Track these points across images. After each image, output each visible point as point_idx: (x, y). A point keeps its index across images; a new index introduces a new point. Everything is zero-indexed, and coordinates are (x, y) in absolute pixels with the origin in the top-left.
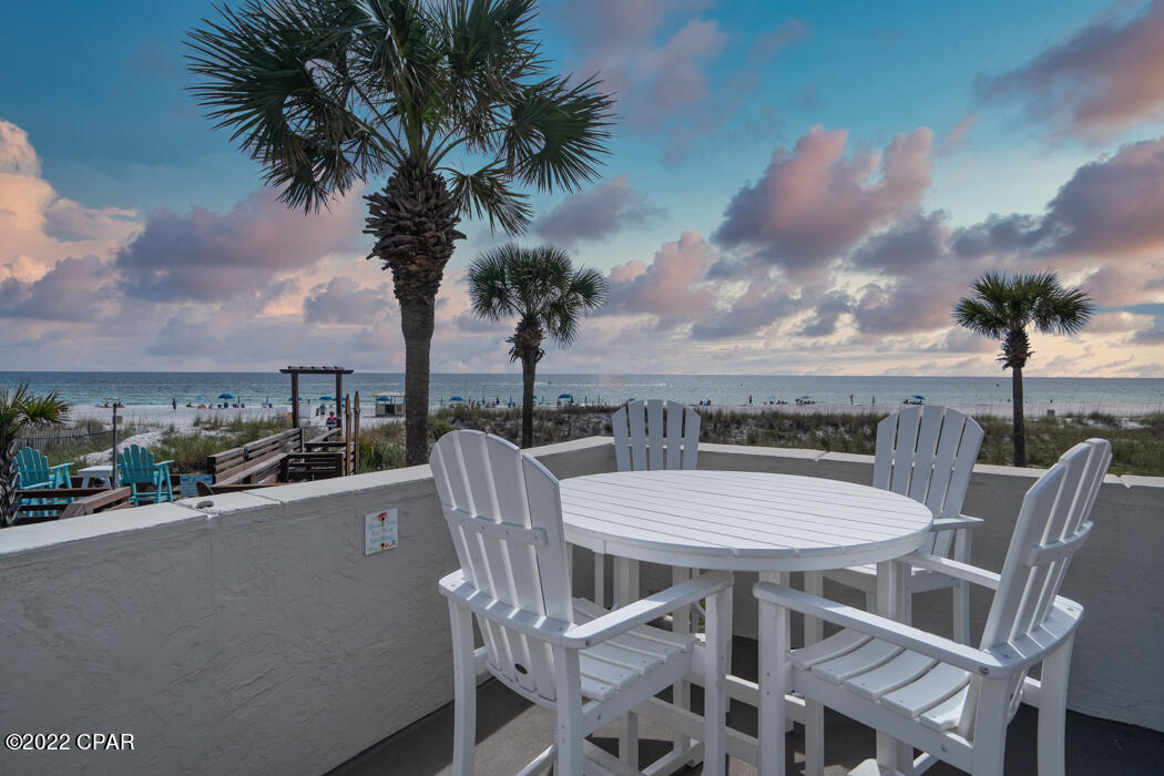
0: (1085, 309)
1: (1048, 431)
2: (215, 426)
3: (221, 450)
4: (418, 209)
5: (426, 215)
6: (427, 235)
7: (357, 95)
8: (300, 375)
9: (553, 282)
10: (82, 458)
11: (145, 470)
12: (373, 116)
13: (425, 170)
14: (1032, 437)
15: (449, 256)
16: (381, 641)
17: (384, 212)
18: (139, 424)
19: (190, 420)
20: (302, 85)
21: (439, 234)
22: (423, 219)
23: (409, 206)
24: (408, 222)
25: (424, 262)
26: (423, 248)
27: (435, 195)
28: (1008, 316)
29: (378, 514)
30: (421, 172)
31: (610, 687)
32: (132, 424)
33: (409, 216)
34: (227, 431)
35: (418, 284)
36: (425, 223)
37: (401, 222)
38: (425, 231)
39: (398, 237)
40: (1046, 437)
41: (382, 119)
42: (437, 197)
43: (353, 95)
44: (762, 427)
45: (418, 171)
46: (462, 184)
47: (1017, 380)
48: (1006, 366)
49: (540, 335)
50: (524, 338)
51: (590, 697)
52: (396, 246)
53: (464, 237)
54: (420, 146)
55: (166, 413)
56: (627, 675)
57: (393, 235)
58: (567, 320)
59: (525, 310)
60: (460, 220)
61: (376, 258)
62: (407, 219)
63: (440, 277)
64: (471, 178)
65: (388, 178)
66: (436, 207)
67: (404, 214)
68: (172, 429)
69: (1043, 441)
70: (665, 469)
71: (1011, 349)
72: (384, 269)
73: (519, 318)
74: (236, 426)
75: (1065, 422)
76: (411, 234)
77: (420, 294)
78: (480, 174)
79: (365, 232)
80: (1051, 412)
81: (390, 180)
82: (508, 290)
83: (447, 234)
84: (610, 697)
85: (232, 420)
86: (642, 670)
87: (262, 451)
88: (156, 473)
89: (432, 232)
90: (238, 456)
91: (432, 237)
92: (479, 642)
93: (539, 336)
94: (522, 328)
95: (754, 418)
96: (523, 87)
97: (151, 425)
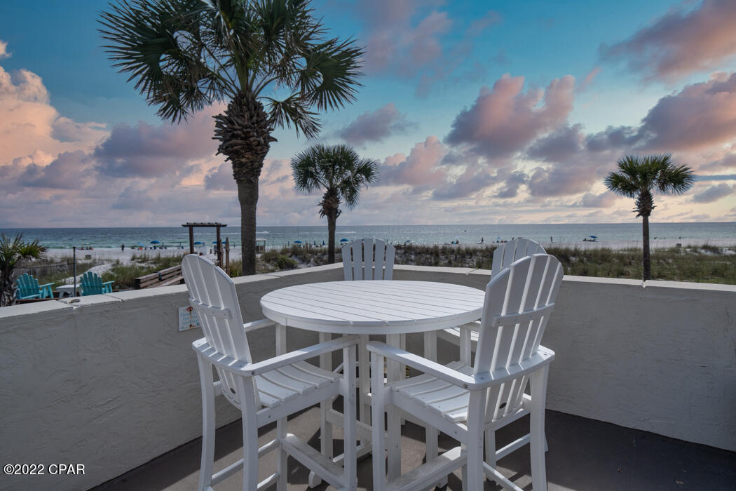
0: (689, 178)
1: (672, 257)
2: (144, 260)
3: (146, 274)
4: (246, 123)
5: (250, 127)
6: (251, 139)
7: (207, 53)
8: (194, 228)
9: (346, 168)
10: (63, 280)
11: (97, 287)
12: (217, 66)
13: (250, 99)
14: (661, 261)
15: (266, 152)
16: (190, 382)
17: (225, 126)
18: (99, 260)
19: (129, 257)
20: (171, 47)
21: (258, 139)
22: (248, 130)
23: (240, 122)
24: (239, 132)
25: (251, 157)
26: (249, 148)
27: (256, 115)
28: (639, 183)
29: (188, 307)
30: (247, 101)
31: (277, 400)
32: (95, 260)
33: (240, 128)
34: (151, 263)
35: (247, 170)
36: (249, 132)
37: (235, 132)
38: (251, 137)
39: (234, 141)
40: (670, 261)
41: (223, 67)
42: (258, 115)
43: (205, 53)
44: (486, 257)
45: (245, 100)
46: (276, 108)
47: (646, 224)
48: (638, 215)
49: (339, 201)
50: (328, 203)
51: (265, 405)
52: (232, 147)
53: (276, 140)
54: (247, 83)
55: (117, 253)
56: (291, 393)
57: (230, 140)
58: (353, 191)
59: (329, 186)
60: (273, 130)
61: (221, 154)
62: (239, 130)
63: (261, 165)
64: (282, 103)
65: (227, 104)
66: (257, 122)
67: (237, 126)
68: (118, 262)
69: (668, 263)
70: (363, 279)
71: (642, 205)
72: (226, 161)
73: (325, 190)
74: (157, 260)
75: (686, 252)
76: (241, 139)
77: (248, 176)
78: (288, 101)
79: (213, 138)
80: (679, 245)
81: (229, 106)
82: (318, 173)
83: (264, 139)
84: (276, 406)
85: (154, 256)
86: (301, 390)
87: (171, 275)
88: (103, 289)
89: (254, 138)
90: (154, 279)
91: (254, 141)
92: (216, 378)
93: (337, 201)
94: (327, 196)
95: (481, 251)
96: (312, 45)
97: (107, 260)
